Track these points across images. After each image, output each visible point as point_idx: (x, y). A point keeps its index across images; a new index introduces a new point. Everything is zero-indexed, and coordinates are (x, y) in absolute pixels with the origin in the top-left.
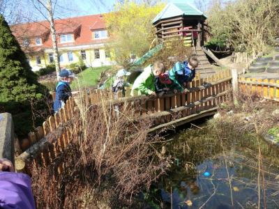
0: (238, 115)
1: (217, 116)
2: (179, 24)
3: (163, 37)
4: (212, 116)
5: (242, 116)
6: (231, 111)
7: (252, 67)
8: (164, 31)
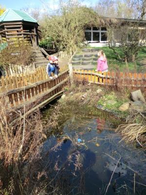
0: (77, 94)
1: (63, 96)
2: (20, 28)
3: (7, 37)
4: (60, 97)
5: (80, 95)
6: (72, 93)
7: (73, 62)
8: (7, 32)
